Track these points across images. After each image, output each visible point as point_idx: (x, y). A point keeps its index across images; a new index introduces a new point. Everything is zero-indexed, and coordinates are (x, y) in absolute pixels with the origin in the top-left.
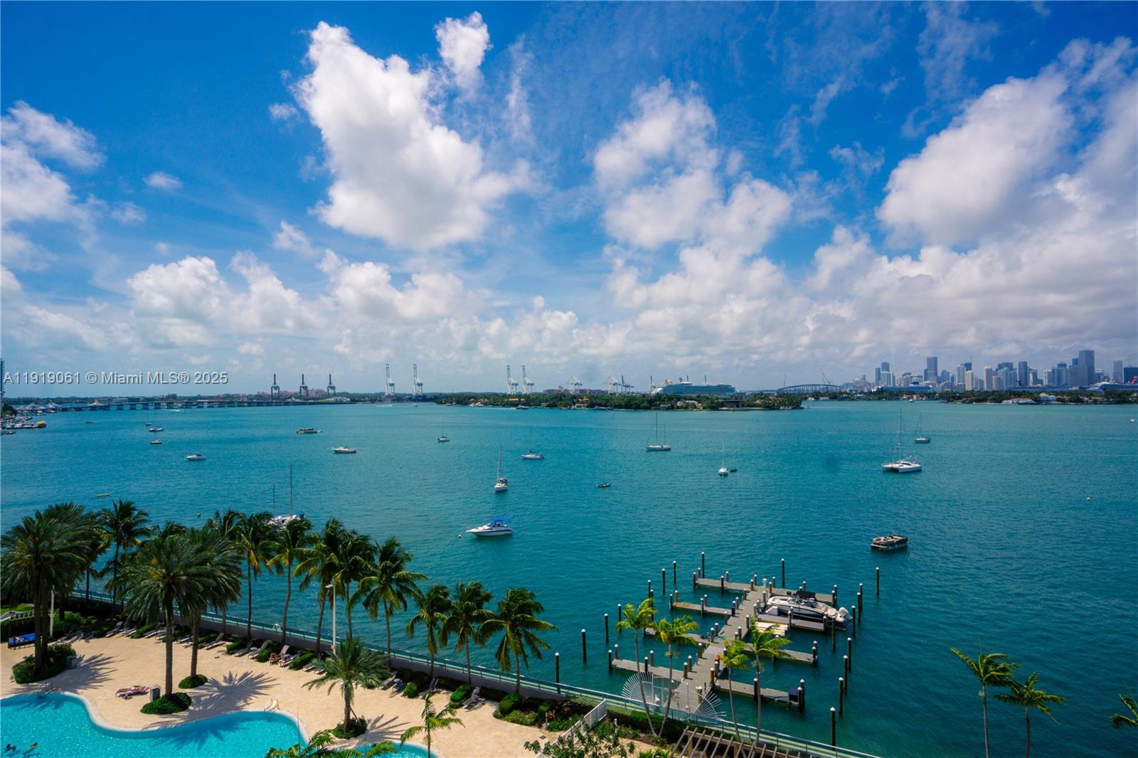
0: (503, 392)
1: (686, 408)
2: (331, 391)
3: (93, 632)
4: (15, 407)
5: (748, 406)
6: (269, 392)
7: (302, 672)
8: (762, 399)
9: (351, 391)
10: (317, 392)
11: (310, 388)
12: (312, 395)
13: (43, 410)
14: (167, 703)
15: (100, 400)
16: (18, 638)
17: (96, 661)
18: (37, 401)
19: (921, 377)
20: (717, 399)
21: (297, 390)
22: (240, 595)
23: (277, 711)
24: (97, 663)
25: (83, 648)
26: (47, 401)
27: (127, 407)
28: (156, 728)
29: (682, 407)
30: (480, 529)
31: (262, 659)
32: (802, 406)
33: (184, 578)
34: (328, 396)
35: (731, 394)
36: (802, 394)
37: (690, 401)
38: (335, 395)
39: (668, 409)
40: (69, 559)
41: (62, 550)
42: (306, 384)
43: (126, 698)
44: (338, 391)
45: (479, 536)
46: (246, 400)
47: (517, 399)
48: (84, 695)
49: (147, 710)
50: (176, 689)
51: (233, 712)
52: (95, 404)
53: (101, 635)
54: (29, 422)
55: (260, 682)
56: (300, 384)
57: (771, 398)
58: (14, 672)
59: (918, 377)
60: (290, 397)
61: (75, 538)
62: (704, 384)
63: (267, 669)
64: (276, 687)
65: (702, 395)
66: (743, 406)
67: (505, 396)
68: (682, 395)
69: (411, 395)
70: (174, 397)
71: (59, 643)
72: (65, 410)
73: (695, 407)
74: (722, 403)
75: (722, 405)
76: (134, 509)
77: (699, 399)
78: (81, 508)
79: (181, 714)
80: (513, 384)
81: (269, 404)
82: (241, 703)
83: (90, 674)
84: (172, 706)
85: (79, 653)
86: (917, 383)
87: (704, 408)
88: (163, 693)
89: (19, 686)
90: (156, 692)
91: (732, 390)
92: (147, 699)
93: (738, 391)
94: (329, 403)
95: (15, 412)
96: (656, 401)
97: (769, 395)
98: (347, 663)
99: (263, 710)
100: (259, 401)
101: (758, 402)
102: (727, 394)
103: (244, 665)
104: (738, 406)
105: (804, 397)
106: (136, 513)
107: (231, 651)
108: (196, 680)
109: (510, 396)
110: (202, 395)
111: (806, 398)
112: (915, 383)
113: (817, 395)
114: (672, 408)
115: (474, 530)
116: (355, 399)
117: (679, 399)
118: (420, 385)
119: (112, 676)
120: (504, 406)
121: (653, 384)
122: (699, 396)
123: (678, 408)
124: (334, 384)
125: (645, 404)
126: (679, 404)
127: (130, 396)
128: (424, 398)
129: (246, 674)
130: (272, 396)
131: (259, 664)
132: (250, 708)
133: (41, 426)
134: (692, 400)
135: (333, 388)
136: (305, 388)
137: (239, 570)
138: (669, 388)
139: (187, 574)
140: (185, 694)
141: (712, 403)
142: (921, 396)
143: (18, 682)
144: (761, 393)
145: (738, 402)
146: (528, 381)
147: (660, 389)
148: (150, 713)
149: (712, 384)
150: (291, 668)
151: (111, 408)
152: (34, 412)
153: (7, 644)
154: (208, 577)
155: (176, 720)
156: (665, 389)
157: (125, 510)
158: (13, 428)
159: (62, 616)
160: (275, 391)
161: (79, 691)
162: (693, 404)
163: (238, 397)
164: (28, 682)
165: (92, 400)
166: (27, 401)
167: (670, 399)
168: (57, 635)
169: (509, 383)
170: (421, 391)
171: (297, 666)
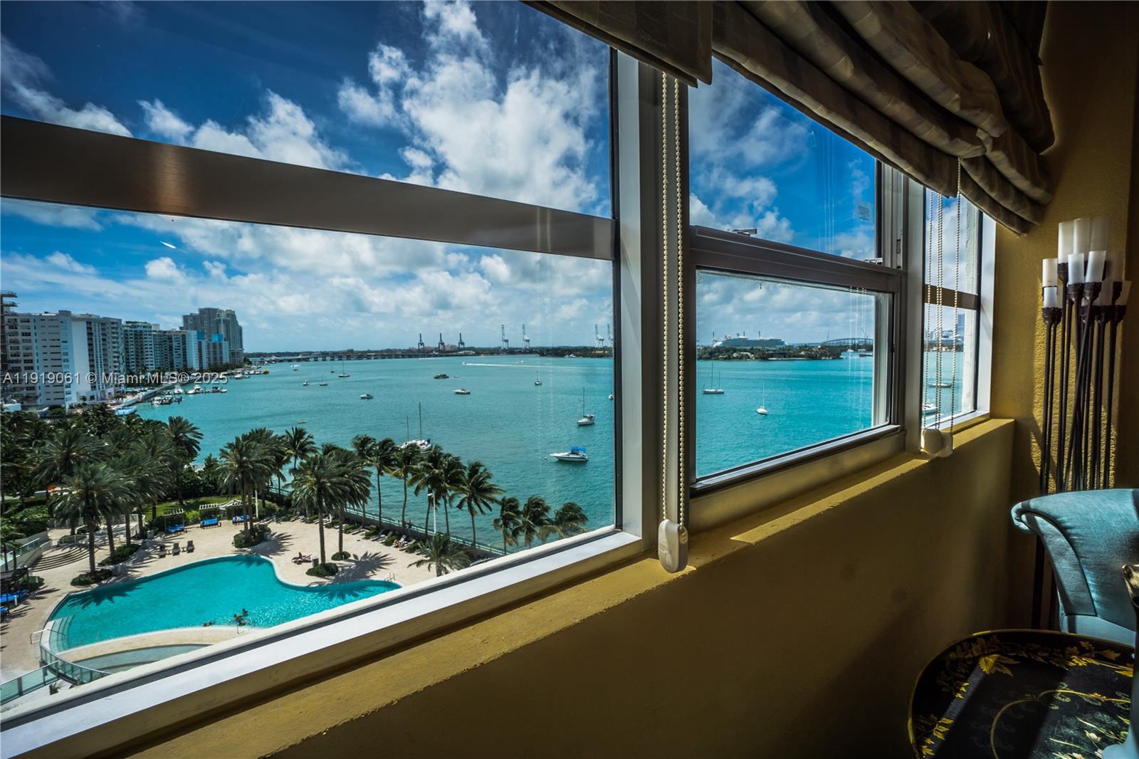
0: (592, 346)
1: (741, 358)
2: (461, 346)
3: (283, 517)
4: (250, 359)
5: (794, 356)
6: (417, 347)
7: (413, 555)
8: (806, 350)
9: (477, 346)
10: (452, 347)
11: (446, 344)
12: (448, 349)
13: (268, 362)
14: (322, 569)
15: (303, 353)
16: (238, 518)
17: (282, 537)
18: (265, 355)
19: (952, 331)
20: (768, 350)
21: (437, 346)
22: (370, 498)
23: (393, 581)
24: (282, 539)
25: (276, 528)
26: (270, 355)
27: (320, 359)
28: (315, 585)
29: (737, 358)
30: (560, 455)
31: (388, 544)
32: (841, 357)
33: (329, 484)
34: (460, 349)
35: (780, 347)
36: (843, 346)
37: (745, 353)
38: (464, 349)
39: (725, 359)
40: (260, 468)
41: (257, 462)
42: (443, 341)
43: (298, 564)
44: (466, 346)
45: (560, 460)
46: (400, 353)
47: (602, 352)
48: (274, 559)
49: (310, 573)
50: (329, 560)
51: (363, 579)
52: (300, 357)
53: (288, 520)
54: (259, 370)
55: (384, 560)
56: (439, 341)
57: (814, 349)
58: (235, 540)
59: (949, 331)
60: (432, 351)
61: (265, 454)
62: (758, 338)
63: (392, 551)
64: (395, 564)
65: (755, 348)
66: (790, 356)
67: (593, 349)
68: (737, 348)
69: (521, 348)
70: (352, 351)
71: (262, 523)
72: (281, 361)
73: (749, 358)
74: (772, 354)
75: (772, 356)
76: (304, 433)
77: (752, 351)
78: (271, 433)
79: (330, 577)
80: (600, 340)
81: (416, 356)
82: (370, 573)
83: (277, 545)
84: (325, 572)
85: (273, 531)
86: (947, 337)
87: (756, 359)
88: (320, 562)
89: (237, 549)
90: (316, 561)
91: (783, 343)
92: (310, 566)
93: (787, 344)
94: (461, 355)
95: (250, 363)
96: (715, 352)
97: (813, 347)
98: (439, 552)
99: (383, 580)
100: (409, 354)
101: (803, 353)
102: (778, 346)
103: (375, 547)
104: (785, 357)
105: (844, 348)
106: (306, 436)
107: (367, 537)
108: (342, 555)
109: (597, 349)
110: (371, 349)
111: (845, 350)
112: (945, 337)
113: (855, 348)
114: (729, 358)
115: (556, 455)
116: (478, 352)
117: (735, 351)
118: (528, 341)
119: (290, 548)
120: (592, 357)
121: (715, 339)
122: (752, 349)
123: (734, 358)
124: (463, 340)
125: (707, 355)
126: (735, 355)
127: (323, 351)
128: (531, 351)
129: (376, 554)
130: (419, 351)
131: (385, 547)
132: (374, 578)
133: (266, 373)
134: (746, 351)
135: (463, 344)
136: (443, 344)
137: (368, 481)
138: (727, 341)
139: (330, 482)
140: (335, 564)
141: (763, 354)
142: (949, 348)
143: (236, 547)
144: (806, 346)
145: (786, 353)
146: (600, 337)
147: (721, 343)
148: (311, 575)
149: (765, 338)
150: (406, 552)
151: (311, 359)
152: (262, 362)
153: (231, 521)
154: (346, 485)
155: (326, 581)
156: (724, 343)
157: (300, 433)
158: (249, 374)
159: (264, 504)
160: (421, 347)
161: (270, 556)
162: (747, 355)
163: (395, 351)
164: (242, 547)
165: (298, 354)
166: (259, 355)
167: (727, 351)
168: (261, 518)
169: (597, 339)
170: (528, 346)
171: (411, 550)
